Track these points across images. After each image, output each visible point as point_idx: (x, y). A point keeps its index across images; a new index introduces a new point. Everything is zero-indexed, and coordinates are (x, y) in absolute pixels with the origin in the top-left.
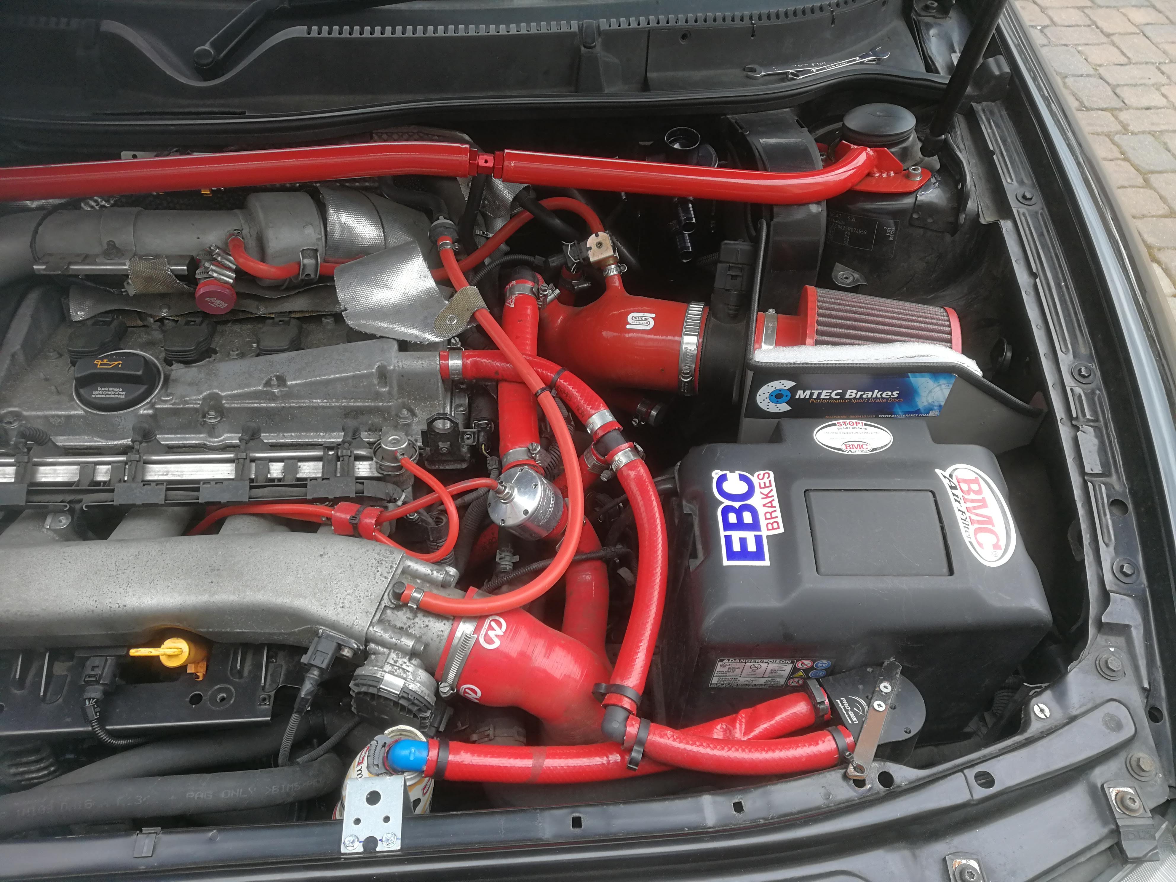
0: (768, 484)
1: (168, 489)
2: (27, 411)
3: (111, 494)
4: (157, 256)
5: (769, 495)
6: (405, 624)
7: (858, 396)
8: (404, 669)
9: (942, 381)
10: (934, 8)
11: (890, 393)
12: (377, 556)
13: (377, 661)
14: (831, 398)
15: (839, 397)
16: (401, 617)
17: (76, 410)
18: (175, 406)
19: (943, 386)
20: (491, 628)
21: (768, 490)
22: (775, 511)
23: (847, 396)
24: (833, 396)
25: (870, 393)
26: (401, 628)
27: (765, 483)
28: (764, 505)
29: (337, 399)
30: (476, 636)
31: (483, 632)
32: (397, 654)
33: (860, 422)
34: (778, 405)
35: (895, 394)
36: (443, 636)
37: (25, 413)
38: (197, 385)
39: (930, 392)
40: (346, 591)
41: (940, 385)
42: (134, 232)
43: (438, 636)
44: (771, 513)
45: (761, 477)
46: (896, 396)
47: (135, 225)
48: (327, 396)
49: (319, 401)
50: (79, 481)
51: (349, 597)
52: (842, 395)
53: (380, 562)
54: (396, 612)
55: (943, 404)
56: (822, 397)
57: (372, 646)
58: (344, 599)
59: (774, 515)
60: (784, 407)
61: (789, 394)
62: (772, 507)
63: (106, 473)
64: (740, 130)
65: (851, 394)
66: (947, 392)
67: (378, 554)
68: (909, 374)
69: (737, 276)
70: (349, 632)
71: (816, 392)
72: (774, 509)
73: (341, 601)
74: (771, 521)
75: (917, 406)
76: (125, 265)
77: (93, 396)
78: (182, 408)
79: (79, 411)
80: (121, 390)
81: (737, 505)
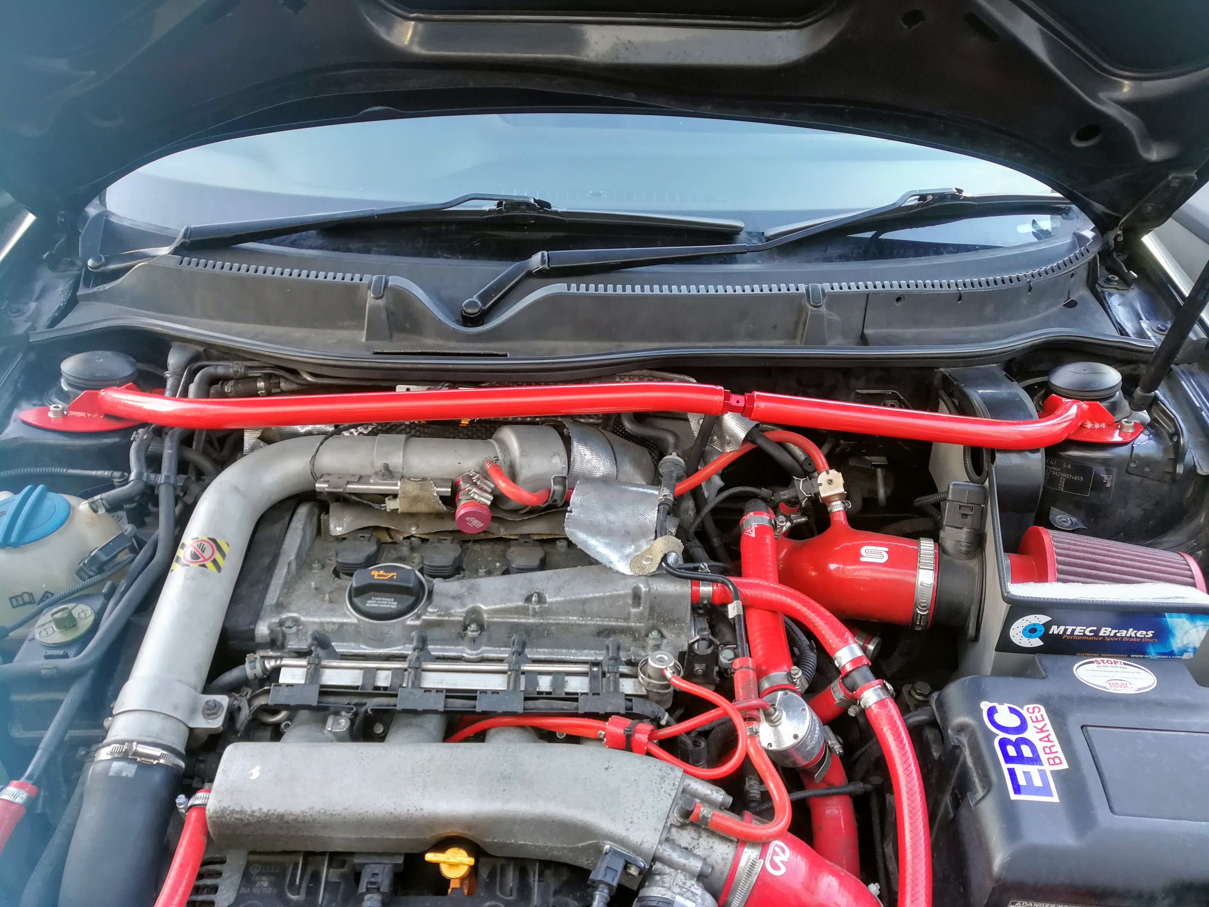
0: (1040, 718)
1: (447, 697)
2: (305, 616)
3: (394, 699)
4: (424, 479)
5: (1044, 729)
6: (690, 844)
7: (1112, 635)
8: (692, 892)
9: (1199, 623)
10: (1116, 281)
11: (1144, 633)
12: (660, 773)
13: (663, 882)
14: (1085, 635)
15: (1092, 634)
16: (685, 837)
17: (349, 617)
18: (441, 618)
19: (1200, 628)
20: (775, 853)
21: (1042, 723)
22: (1054, 746)
23: (1101, 634)
24: (1087, 633)
25: (1125, 632)
26: (686, 849)
27: (1036, 717)
28: (1041, 740)
29: (592, 617)
30: (762, 861)
31: (768, 857)
32: (685, 876)
33: (1119, 661)
34: (1031, 640)
35: (1150, 634)
36: (728, 859)
37: (303, 619)
38: (460, 598)
39: (1186, 633)
40: (633, 806)
41: (1196, 627)
42: (404, 455)
43: (723, 859)
44: (1050, 748)
45: (1031, 710)
46: (1151, 635)
47: (404, 450)
48: (583, 614)
49: (575, 618)
50: (363, 685)
51: (636, 812)
52: (1096, 633)
53: (662, 778)
54: (680, 830)
55: (1197, 646)
56: (1076, 633)
57: (658, 866)
58: (633, 815)
59: (1053, 750)
60: (1036, 642)
61: (1043, 629)
62: (1049, 741)
63: (386, 678)
64: (955, 383)
65: (1106, 632)
66: (1203, 634)
67: (660, 770)
68: (1166, 614)
69: (967, 515)
70: (637, 850)
71: (1070, 628)
72: (1052, 744)
73: (630, 816)
74: (1052, 756)
75: (1171, 647)
76: (396, 485)
77: (367, 605)
78: (447, 621)
79: (353, 618)
80: (393, 600)
81: (1013, 738)
